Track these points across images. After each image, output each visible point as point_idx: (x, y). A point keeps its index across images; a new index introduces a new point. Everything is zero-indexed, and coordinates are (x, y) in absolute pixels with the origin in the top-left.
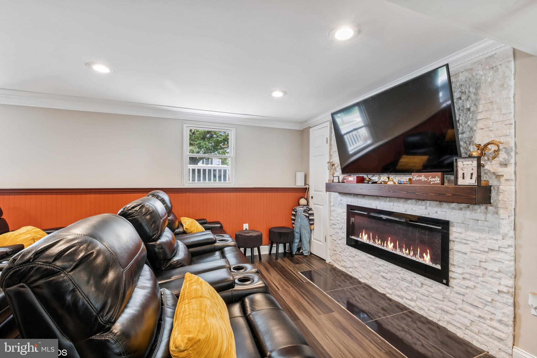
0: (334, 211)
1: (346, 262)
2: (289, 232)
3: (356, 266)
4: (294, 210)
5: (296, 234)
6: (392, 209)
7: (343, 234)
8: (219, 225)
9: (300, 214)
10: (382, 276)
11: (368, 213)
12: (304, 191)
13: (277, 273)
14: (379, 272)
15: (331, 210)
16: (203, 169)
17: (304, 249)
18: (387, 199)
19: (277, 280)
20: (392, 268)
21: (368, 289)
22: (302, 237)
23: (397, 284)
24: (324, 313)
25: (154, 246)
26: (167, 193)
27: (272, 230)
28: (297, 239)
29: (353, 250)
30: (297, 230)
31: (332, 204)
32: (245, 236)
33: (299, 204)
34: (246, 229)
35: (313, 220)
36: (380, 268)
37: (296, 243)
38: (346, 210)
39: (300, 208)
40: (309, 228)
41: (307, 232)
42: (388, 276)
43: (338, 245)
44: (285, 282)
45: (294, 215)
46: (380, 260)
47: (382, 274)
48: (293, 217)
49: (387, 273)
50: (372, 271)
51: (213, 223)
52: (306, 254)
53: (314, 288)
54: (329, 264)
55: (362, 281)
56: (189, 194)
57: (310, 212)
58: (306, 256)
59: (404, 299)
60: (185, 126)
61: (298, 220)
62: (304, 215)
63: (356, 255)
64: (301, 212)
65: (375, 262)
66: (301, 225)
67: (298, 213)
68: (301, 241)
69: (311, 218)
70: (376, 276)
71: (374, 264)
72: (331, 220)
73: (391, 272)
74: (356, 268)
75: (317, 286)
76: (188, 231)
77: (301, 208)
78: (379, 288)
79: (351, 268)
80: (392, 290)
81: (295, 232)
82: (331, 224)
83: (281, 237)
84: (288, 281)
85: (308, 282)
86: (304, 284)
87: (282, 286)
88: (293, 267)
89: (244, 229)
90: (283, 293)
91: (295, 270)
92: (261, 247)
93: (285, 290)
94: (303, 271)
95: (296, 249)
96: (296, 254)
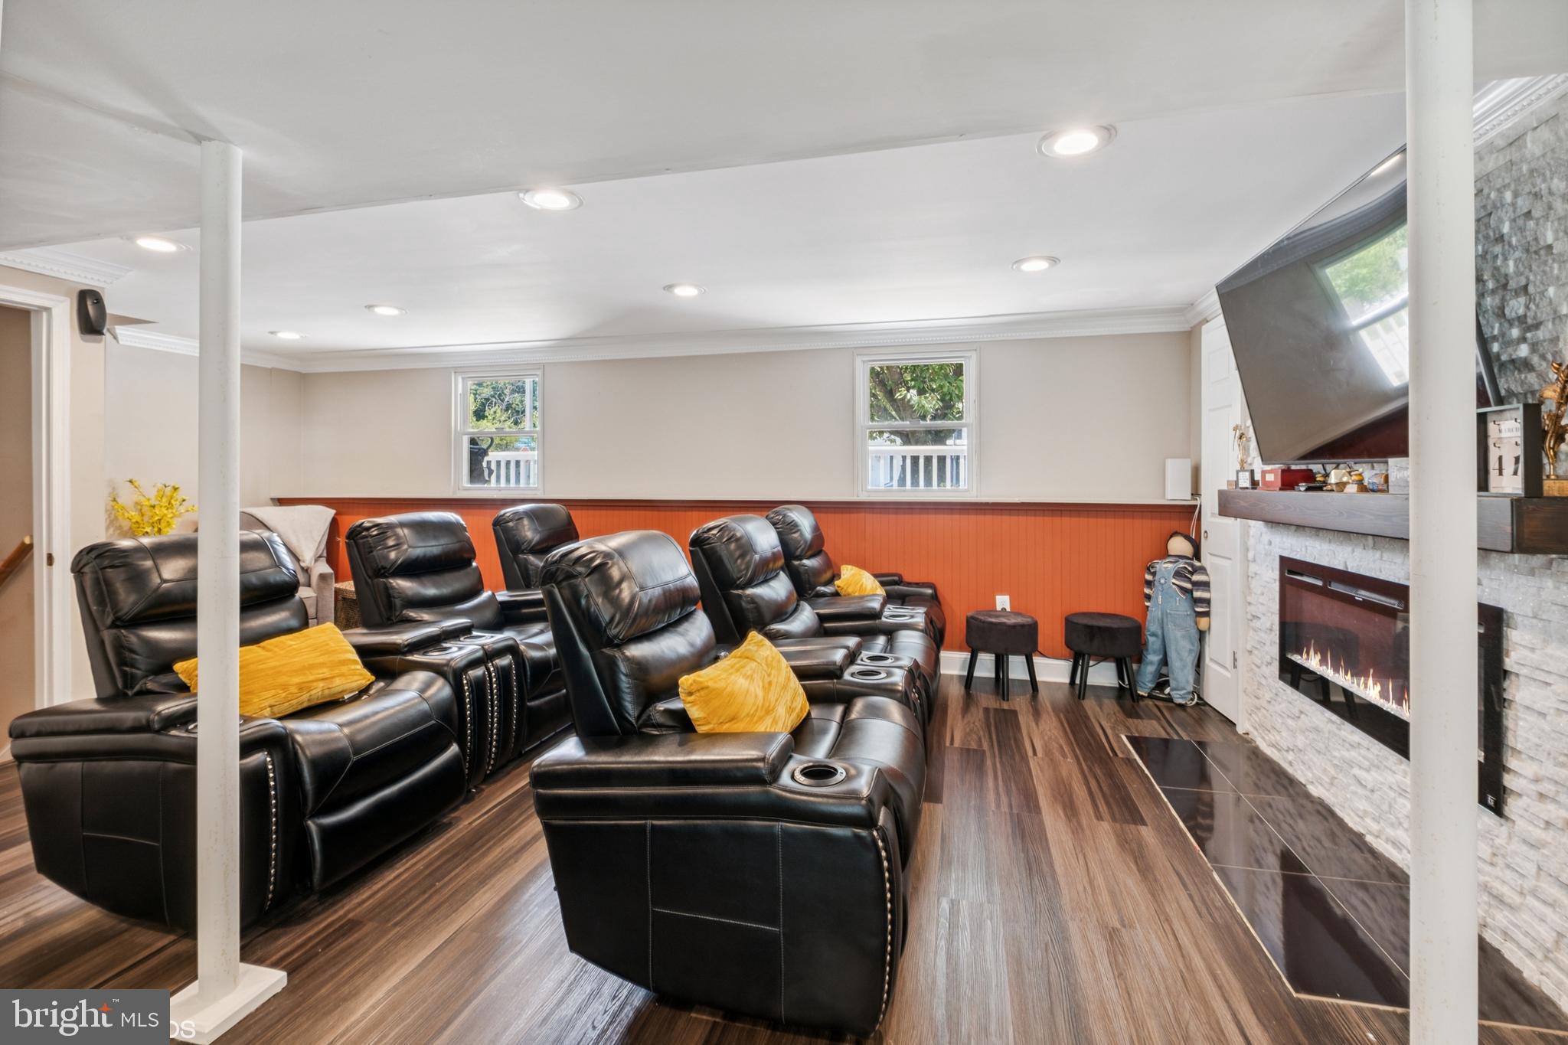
0: (1257, 577)
1: (1279, 732)
2: (1118, 629)
3: (1300, 746)
4: (1148, 569)
5: (1151, 639)
6: (1381, 572)
7: (1272, 649)
8: (929, 591)
9: (1162, 581)
10: (1355, 776)
11: (1325, 584)
12: (1185, 516)
13: (1059, 726)
14: (1351, 764)
15: (1250, 574)
16: (938, 457)
17: (1172, 683)
18: (1366, 540)
19: (1046, 738)
20: (1377, 755)
21: (1326, 819)
22: (1168, 650)
23: (1390, 806)
24: (1114, 819)
25: (740, 596)
26: (813, 512)
27: (1076, 620)
28: (1155, 652)
29: (1296, 697)
30: (1152, 626)
31: (1251, 555)
32: (984, 622)
33: (1165, 554)
34: (1004, 609)
35: (1208, 602)
36: (1353, 754)
37: (1152, 663)
38: (1276, 574)
39: (1165, 565)
40: (1193, 624)
41: (1183, 637)
42: (1369, 778)
43: (1264, 682)
44: (1064, 747)
45: (1149, 584)
46: (1354, 728)
47: (1356, 771)
48: (1147, 591)
49: (1368, 770)
50: (1335, 762)
51: (919, 584)
52: (1182, 701)
53: (1137, 772)
54: (1246, 736)
55: (1315, 791)
57: (1196, 578)
58: (1182, 706)
59: (1405, 851)
60: (858, 361)
61: (1157, 598)
62: (1174, 586)
63: (1301, 712)
64: (1166, 575)
65: (1343, 733)
66: (1164, 614)
67: (1157, 578)
68: (1165, 662)
69: (1197, 594)
70: (1345, 781)
71: (1340, 742)
72: (1249, 603)
73: (1378, 767)
74: (1301, 750)
75: (1147, 772)
76: (842, 593)
77: (1170, 566)
78: (1349, 815)
79: (1291, 752)
80: (1379, 823)
82: (1249, 617)
83: (1092, 639)
85: (1128, 760)
86: (1115, 760)
87: (1050, 750)
88: (1116, 721)
89: (999, 608)
90: (1041, 763)
91: (1113, 728)
92: (1037, 660)
93: (1051, 760)
94: (1137, 735)
95: (1149, 682)
96: (1150, 696)
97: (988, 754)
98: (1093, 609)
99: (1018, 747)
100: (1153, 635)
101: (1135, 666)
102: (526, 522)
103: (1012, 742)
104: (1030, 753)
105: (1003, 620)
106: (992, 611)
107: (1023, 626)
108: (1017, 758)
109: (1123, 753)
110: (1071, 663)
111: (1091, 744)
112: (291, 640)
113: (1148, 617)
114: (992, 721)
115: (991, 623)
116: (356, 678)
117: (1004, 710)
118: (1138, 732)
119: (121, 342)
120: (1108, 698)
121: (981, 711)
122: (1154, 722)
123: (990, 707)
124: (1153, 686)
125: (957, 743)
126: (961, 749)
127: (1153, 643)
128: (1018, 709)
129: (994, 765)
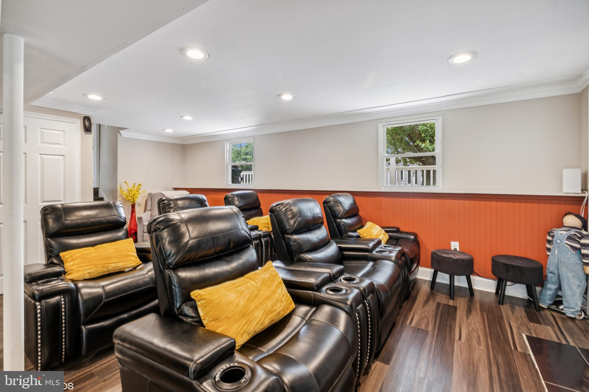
2: (525, 268)
4: (549, 233)
5: (550, 275)
8: (412, 237)
9: (559, 241)
12: (578, 203)
17: (565, 303)
19: (471, 329)
26: (352, 197)
28: (552, 283)
30: (551, 268)
34: (455, 249)
37: (550, 289)
40: (581, 270)
41: (573, 276)
44: (481, 336)
45: (550, 242)
48: (548, 246)
51: (408, 233)
52: (572, 316)
56: (381, 198)
57: (583, 241)
58: (572, 319)
61: (555, 251)
62: (567, 244)
64: (561, 238)
66: (559, 261)
67: (555, 239)
68: (561, 289)
69: (584, 252)
75: (537, 367)
76: (361, 236)
77: (564, 232)
81: (547, 271)
83: (508, 271)
84: (489, 337)
85: (524, 354)
86: (514, 352)
87: (471, 338)
88: (522, 323)
89: (453, 249)
90: (462, 346)
91: (518, 328)
92: (473, 278)
93: (470, 345)
94: (534, 336)
95: (548, 300)
96: (549, 309)
97: (430, 334)
98: (511, 253)
99: (450, 332)
100: (551, 272)
101: (538, 289)
102: (236, 198)
103: (448, 328)
104: (457, 338)
105: (451, 256)
106: (448, 250)
107: (463, 260)
108: (447, 340)
109: (521, 348)
110: (497, 282)
111: (500, 338)
112: (108, 245)
113: (548, 262)
114: (440, 311)
115: (444, 257)
116: (130, 262)
117: (449, 306)
118: (536, 334)
119: (123, 136)
120: (519, 306)
121: (435, 305)
122: (549, 328)
123: (442, 302)
124: (551, 302)
125: (413, 325)
126: (415, 328)
127: (551, 277)
128: (458, 306)
129: (431, 343)
